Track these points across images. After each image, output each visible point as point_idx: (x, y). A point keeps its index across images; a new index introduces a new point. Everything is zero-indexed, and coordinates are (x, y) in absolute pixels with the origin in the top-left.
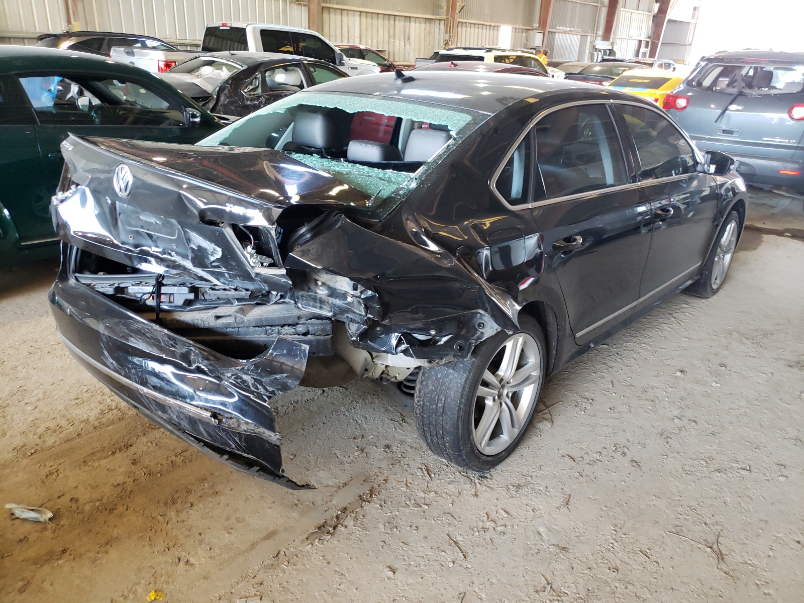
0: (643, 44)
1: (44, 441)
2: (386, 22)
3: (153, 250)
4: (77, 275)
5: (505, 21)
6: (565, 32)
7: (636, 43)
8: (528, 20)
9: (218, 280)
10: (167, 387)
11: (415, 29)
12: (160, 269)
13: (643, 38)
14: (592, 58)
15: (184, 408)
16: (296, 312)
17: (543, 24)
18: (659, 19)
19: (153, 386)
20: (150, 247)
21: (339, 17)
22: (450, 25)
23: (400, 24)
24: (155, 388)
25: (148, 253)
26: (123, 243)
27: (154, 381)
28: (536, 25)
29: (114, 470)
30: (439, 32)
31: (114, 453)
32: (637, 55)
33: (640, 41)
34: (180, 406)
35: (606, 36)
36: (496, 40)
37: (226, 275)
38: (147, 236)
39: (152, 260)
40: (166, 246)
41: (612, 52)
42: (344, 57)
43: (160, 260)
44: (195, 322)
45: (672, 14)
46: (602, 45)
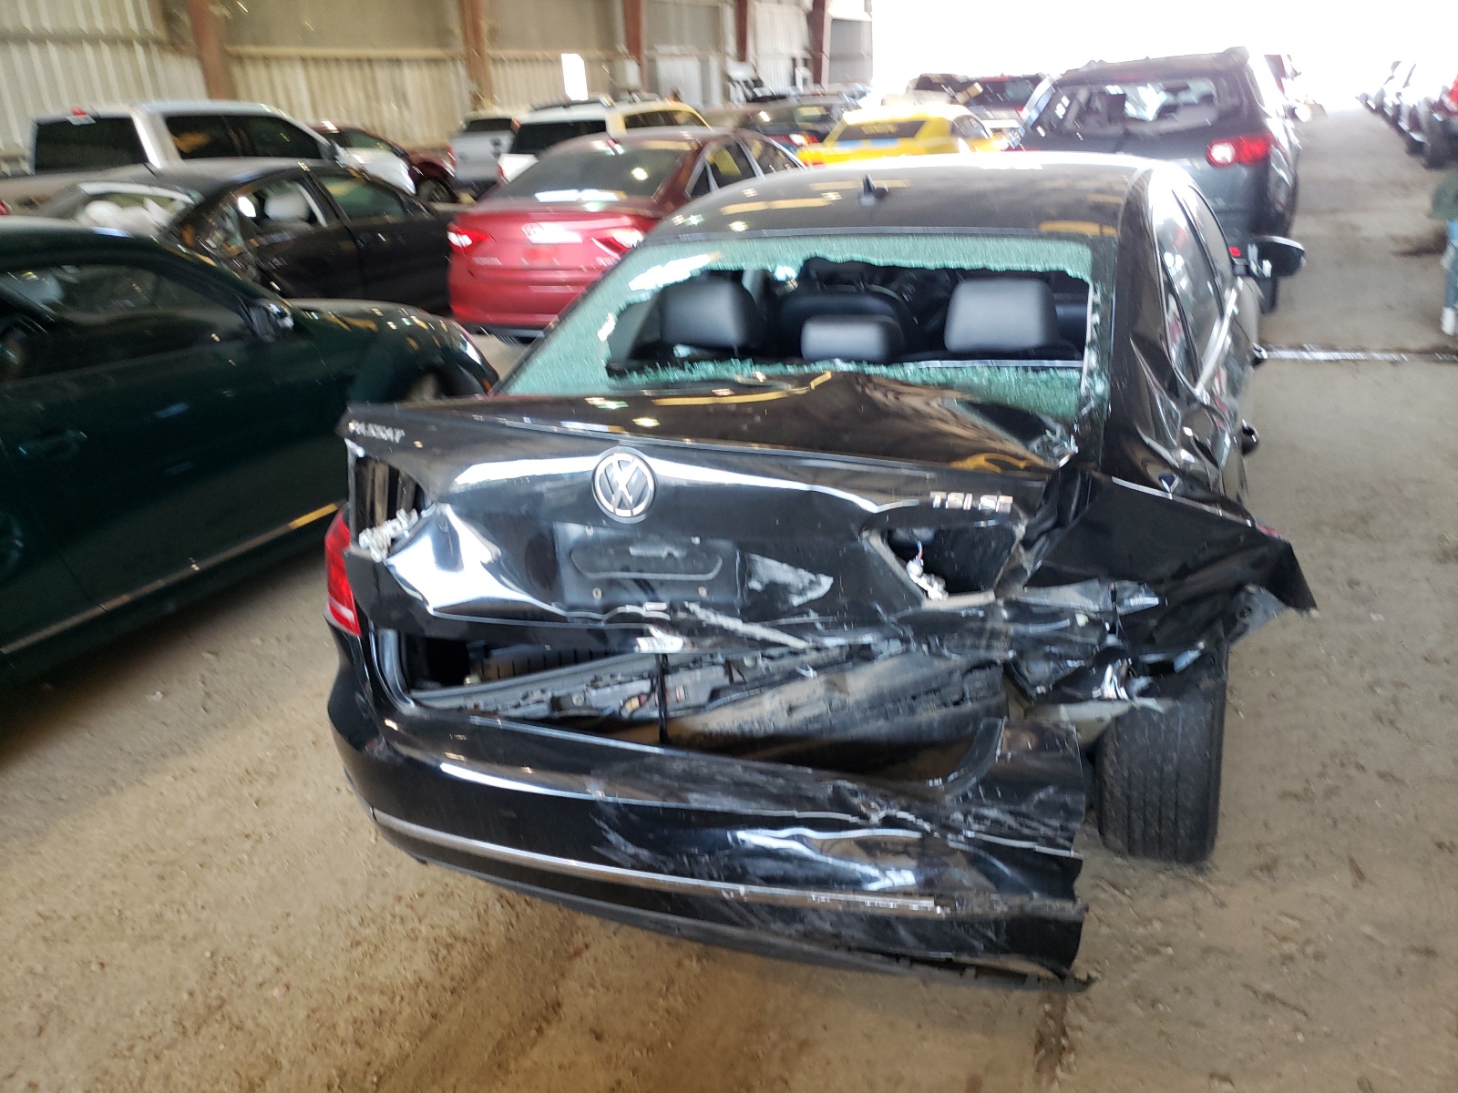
0: (800, 63)
1: (377, 1052)
2: (357, 72)
3: (650, 609)
4: (416, 694)
5: (569, 48)
6: (672, 56)
7: (789, 64)
8: (607, 42)
9: (801, 638)
10: (800, 873)
11: (413, 79)
12: (672, 644)
13: (799, 53)
14: (726, 95)
15: (857, 903)
16: (940, 665)
17: (635, 47)
18: (815, 18)
19: (762, 878)
20: (640, 605)
21: (262, 70)
22: (476, 66)
23: (382, 74)
24: (769, 880)
25: (637, 618)
26: (572, 608)
27: (768, 866)
28: (622, 48)
29: (572, 1064)
30: (457, 79)
31: (540, 1030)
32: (794, 83)
33: (794, 60)
34: (849, 903)
35: (742, 56)
36: (559, 83)
37: (819, 626)
38: (635, 585)
39: (653, 630)
40: (677, 595)
41: (758, 83)
42: (340, 150)
43: (671, 626)
44: (747, 728)
45: (834, 9)
46: (740, 72)
